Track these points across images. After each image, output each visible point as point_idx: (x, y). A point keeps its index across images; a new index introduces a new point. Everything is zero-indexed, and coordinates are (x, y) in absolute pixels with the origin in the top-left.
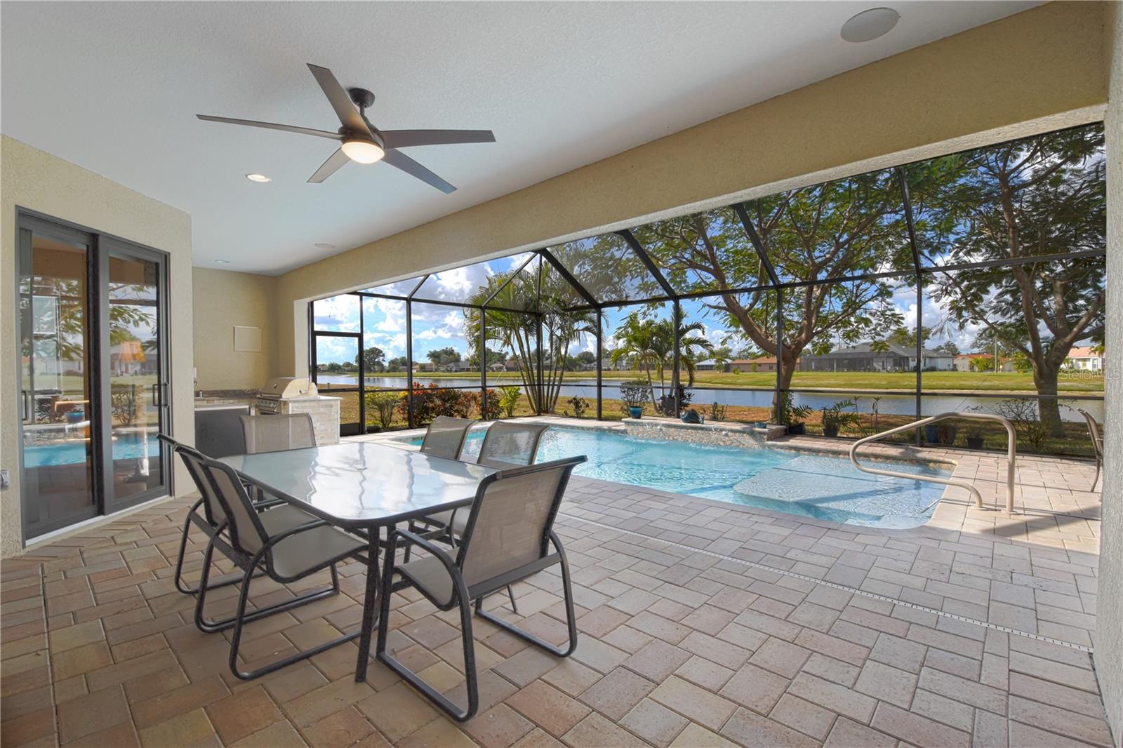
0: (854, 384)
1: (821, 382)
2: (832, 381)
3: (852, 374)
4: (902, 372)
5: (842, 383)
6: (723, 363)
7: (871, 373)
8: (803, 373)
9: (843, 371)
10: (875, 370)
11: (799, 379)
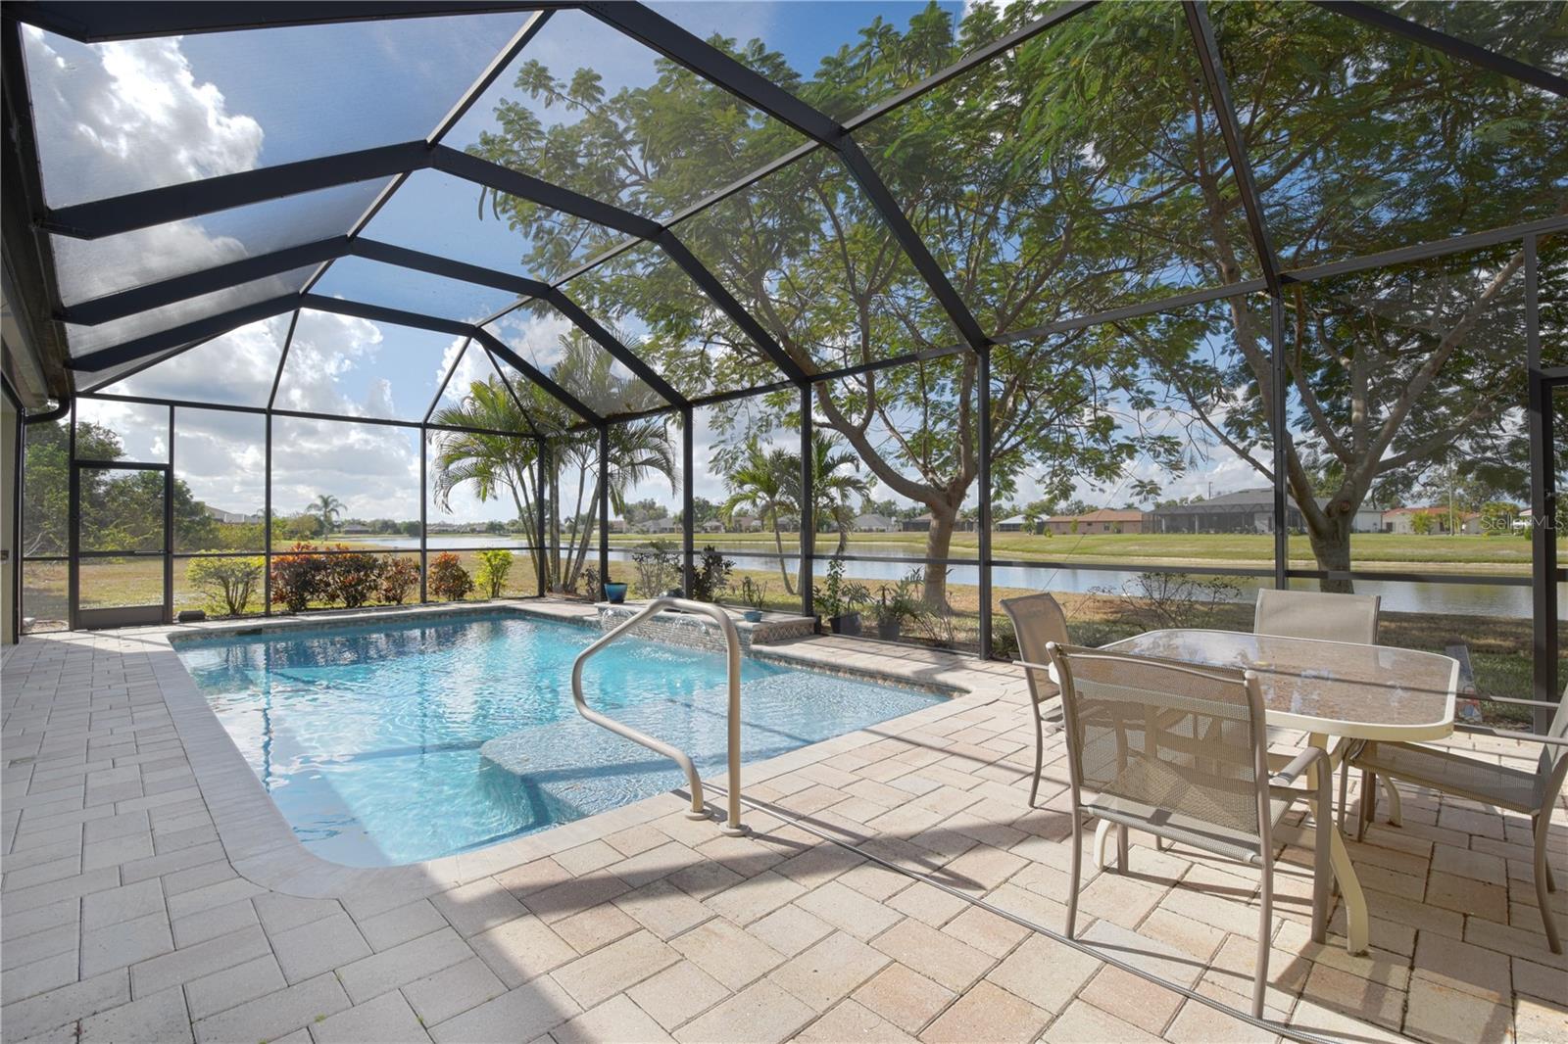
0: (1220, 553)
1: (1171, 549)
2: (1187, 549)
3: (1220, 536)
4: (1296, 535)
5: (1203, 551)
6: (1036, 520)
7: (1250, 536)
8: (1146, 536)
9: (1208, 533)
10: (1256, 531)
11: (1136, 545)
